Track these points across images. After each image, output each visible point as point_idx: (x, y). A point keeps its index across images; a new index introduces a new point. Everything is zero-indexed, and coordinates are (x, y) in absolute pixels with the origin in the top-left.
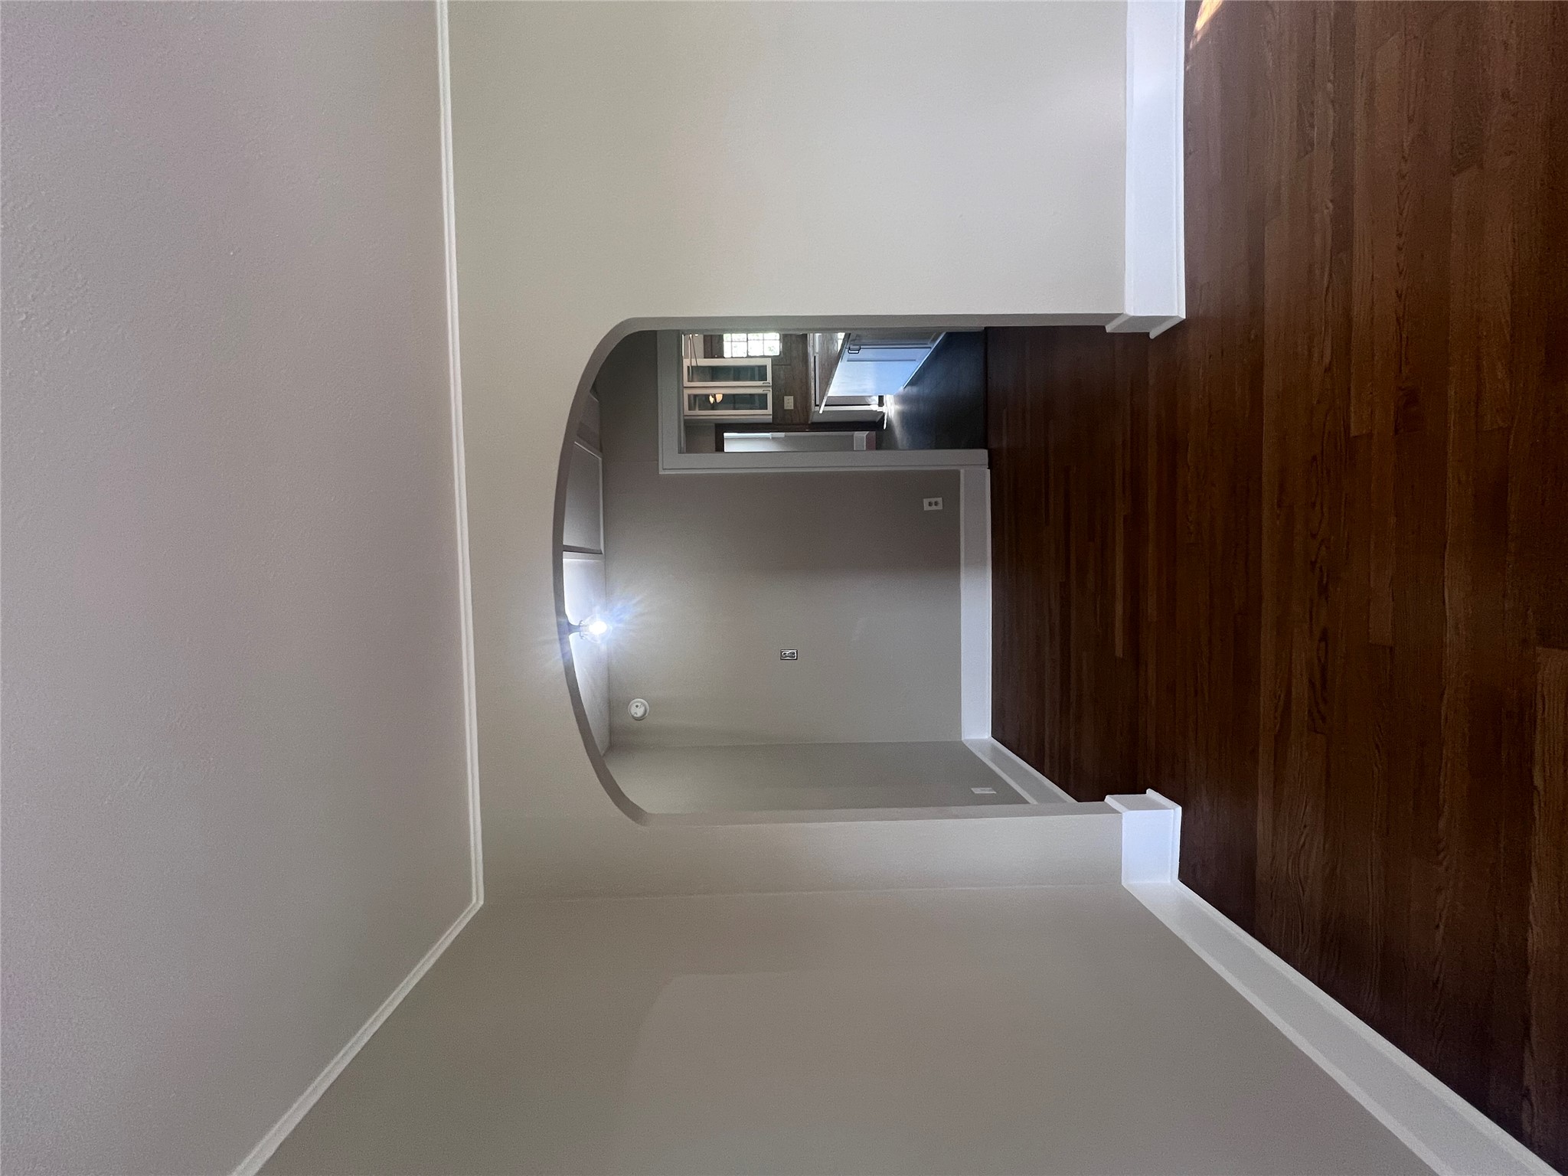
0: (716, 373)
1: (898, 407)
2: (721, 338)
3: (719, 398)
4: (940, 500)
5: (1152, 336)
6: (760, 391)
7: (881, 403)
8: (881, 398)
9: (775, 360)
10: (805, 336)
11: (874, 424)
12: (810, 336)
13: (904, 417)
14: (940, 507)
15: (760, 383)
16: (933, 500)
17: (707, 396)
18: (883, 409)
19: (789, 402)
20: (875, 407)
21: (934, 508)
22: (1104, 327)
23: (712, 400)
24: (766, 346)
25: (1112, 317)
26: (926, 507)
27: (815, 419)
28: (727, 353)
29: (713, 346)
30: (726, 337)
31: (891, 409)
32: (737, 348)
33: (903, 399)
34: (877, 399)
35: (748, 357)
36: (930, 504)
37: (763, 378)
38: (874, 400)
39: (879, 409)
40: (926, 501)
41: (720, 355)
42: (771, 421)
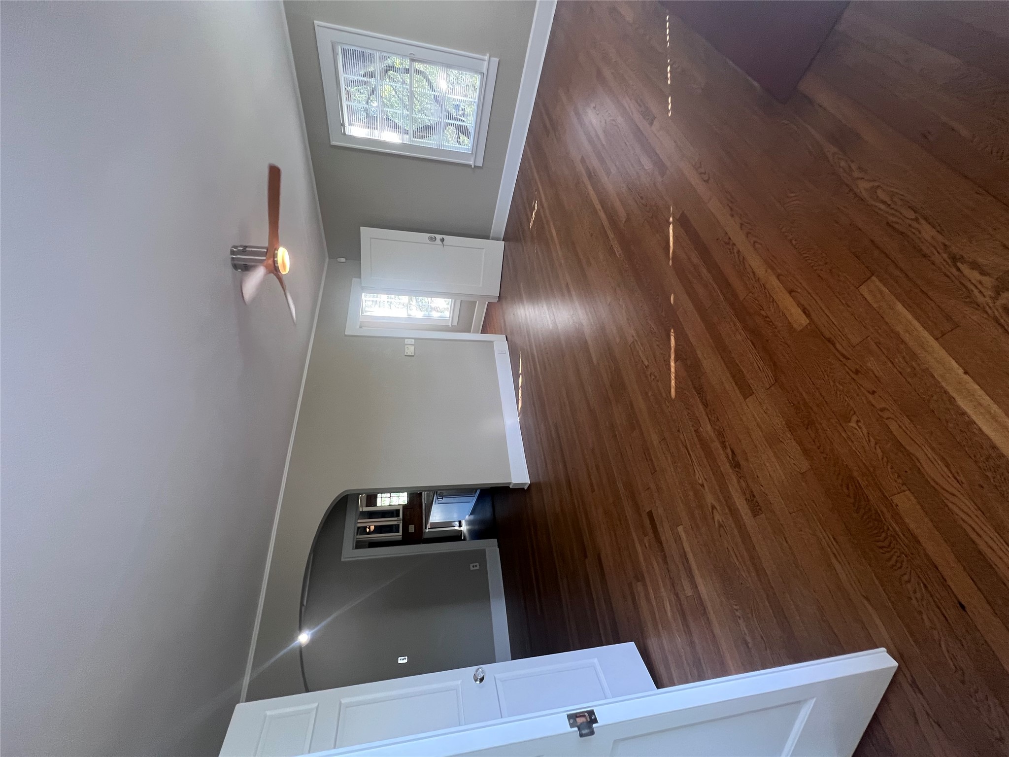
0: (372, 515)
1: (468, 527)
2: (376, 497)
3: (372, 528)
4: (477, 564)
5: (526, 489)
6: (395, 523)
7: (460, 526)
8: (460, 522)
9: (405, 507)
10: (421, 494)
11: (457, 537)
12: (423, 493)
13: (470, 531)
14: (478, 568)
15: (396, 519)
16: (475, 564)
17: (365, 528)
18: (462, 529)
19: (412, 529)
20: (457, 528)
21: (475, 568)
22: (509, 487)
23: (368, 530)
24: (401, 499)
25: (510, 483)
26: (472, 568)
27: (425, 536)
28: (379, 504)
29: (371, 499)
30: (379, 495)
31: (464, 528)
32: (384, 501)
33: (469, 523)
34: (457, 523)
35: (390, 505)
36: (473, 567)
37: (398, 516)
38: (456, 524)
39: (460, 529)
40: (471, 565)
41: (375, 505)
42: (401, 539)
